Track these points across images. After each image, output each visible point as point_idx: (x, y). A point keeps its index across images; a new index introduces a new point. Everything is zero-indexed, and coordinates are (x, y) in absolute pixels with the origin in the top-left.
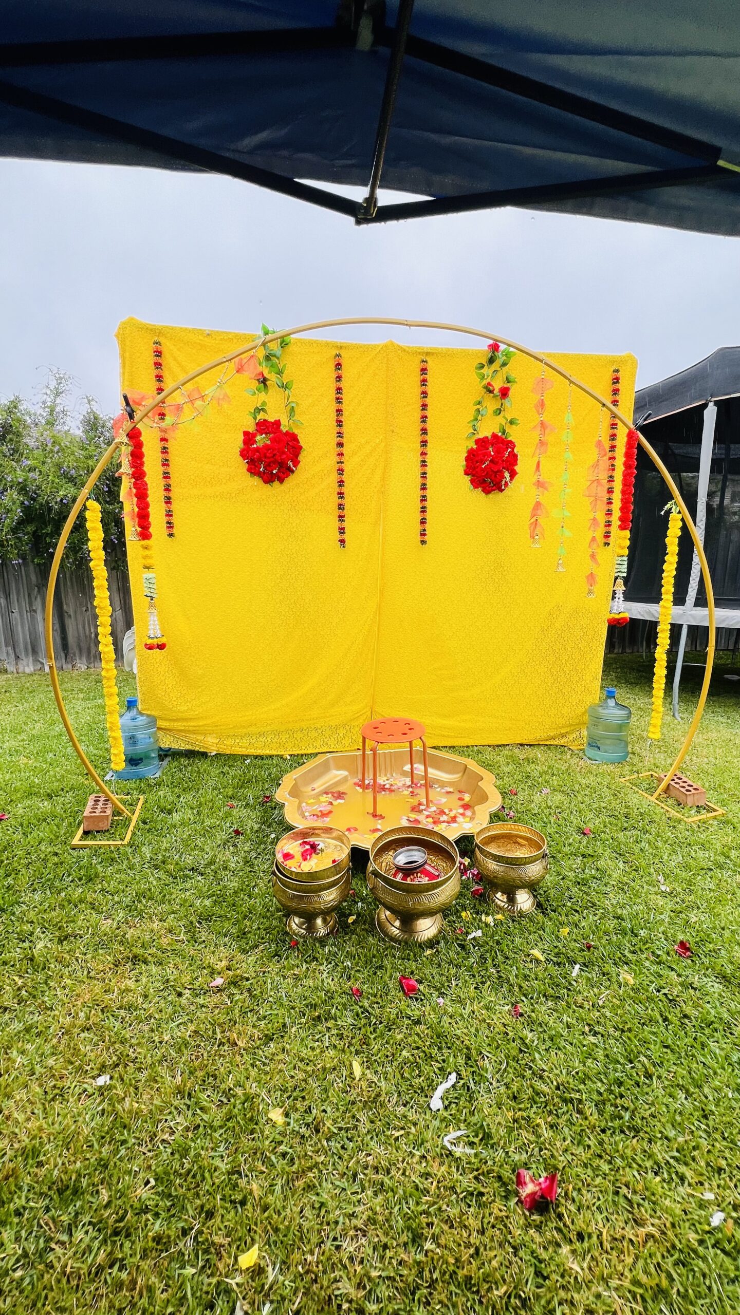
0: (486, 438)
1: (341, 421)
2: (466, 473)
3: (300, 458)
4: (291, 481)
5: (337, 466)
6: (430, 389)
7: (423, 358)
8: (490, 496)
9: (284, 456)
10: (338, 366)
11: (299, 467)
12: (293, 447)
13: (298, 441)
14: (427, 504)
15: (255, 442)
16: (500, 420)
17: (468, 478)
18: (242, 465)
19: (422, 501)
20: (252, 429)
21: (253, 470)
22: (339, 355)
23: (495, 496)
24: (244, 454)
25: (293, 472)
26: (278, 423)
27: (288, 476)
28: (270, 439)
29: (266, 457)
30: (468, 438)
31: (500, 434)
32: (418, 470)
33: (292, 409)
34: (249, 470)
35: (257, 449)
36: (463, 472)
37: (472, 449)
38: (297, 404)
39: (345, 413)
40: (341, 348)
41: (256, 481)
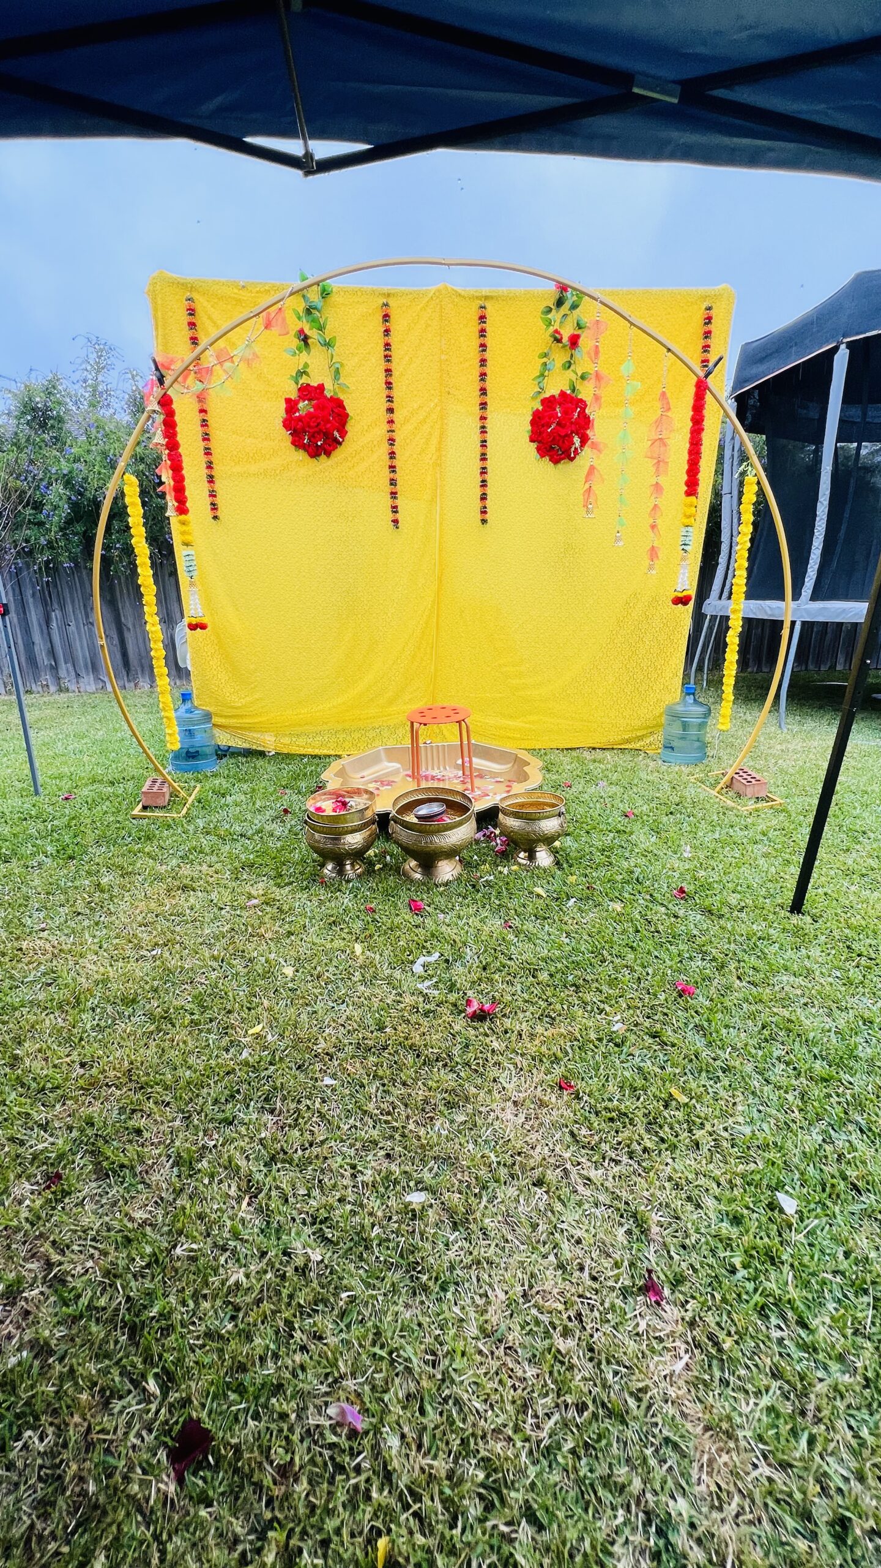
0: (553, 396)
1: (390, 383)
2: (532, 440)
3: (348, 427)
4: (339, 454)
5: (388, 435)
6: (489, 341)
7: (482, 303)
8: (560, 466)
9: (329, 425)
10: (386, 317)
11: (347, 438)
12: (339, 415)
13: (344, 408)
14: (487, 477)
15: (298, 410)
16: (570, 375)
17: (534, 445)
18: (285, 436)
19: (482, 473)
20: (294, 396)
21: (297, 443)
22: (386, 305)
23: (564, 465)
24: (287, 424)
25: (340, 444)
26: (321, 387)
27: (335, 448)
28: (313, 407)
29: (309, 427)
30: (534, 398)
31: (569, 392)
32: (477, 438)
33: (337, 371)
34: (293, 443)
35: (300, 418)
36: (528, 439)
37: (537, 410)
38: (342, 365)
39: (396, 373)
40: (389, 295)
41: (302, 455)
